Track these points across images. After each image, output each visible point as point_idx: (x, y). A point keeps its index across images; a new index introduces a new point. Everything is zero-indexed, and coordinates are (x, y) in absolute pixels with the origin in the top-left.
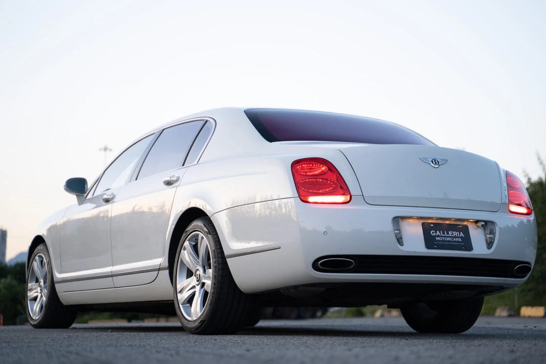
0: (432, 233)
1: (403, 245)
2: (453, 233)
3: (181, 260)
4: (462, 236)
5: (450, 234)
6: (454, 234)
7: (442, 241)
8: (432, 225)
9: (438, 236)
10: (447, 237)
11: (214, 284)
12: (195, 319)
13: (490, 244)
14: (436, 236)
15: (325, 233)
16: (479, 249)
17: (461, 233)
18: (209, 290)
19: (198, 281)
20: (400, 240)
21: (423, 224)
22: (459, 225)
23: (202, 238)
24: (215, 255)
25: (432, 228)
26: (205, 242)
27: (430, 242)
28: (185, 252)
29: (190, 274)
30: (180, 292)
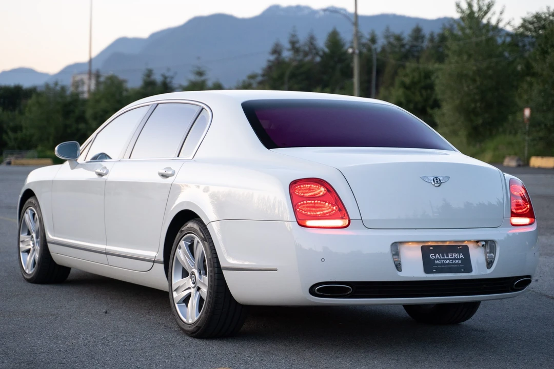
0: (432, 257)
1: (401, 271)
2: (452, 255)
3: (177, 258)
4: (462, 258)
5: (449, 256)
6: (454, 256)
7: (442, 264)
8: (432, 248)
10: (447, 259)
11: (210, 293)
12: (190, 322)
13: (489, 264)
14: (435, 259)
15: (323, 260)
16: (479, 269)
17: (461, 254)
18: (205, 297)
19: (194, 283)
20: (398, 266)
21: (423, 248)
22: (459, 246)
23: (198, 242)
24: (211, 264)
25: (432, 252)
26: (200, 248)
27: (429, 266)
28: (180, 251)
29: (185, 274)
30: (175, 290)
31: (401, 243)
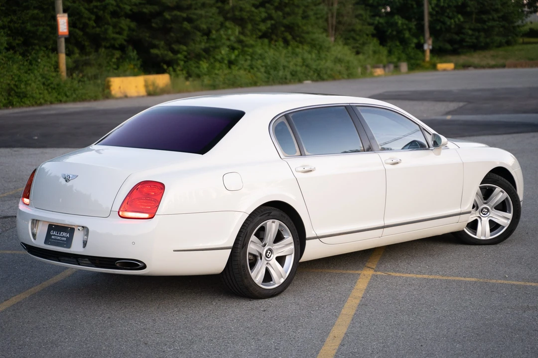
7: (55, 239)
9: (54, 235)
13: (85, 244)
14: (52, 235)
31: (39, 221)
